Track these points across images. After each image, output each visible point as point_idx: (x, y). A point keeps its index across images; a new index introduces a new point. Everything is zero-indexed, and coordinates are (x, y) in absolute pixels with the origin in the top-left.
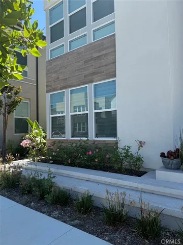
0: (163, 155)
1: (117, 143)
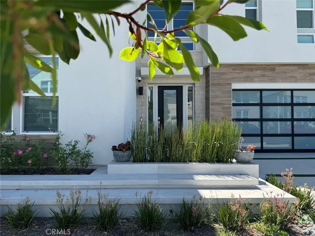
0: (114, 148)
1: (58, 138)
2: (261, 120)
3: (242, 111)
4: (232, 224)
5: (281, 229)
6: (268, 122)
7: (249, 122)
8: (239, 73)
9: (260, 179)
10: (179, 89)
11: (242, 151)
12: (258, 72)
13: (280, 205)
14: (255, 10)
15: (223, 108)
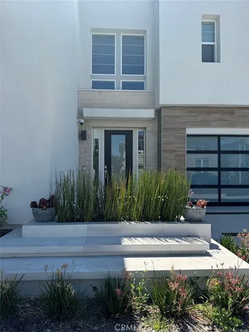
0: (34, 205)
2: (219, 169)
3: (202, 160)
4: (170, 308)
5: (234, 314)
6: (230, 172)
7: (209, 172)
8: (194, 116)
9: (213, 241)
10: (129, 134)
11: (192, 207)
12: (216, 115)
13: (234, 281)
14: (213, 46)
15: (176, 156)
